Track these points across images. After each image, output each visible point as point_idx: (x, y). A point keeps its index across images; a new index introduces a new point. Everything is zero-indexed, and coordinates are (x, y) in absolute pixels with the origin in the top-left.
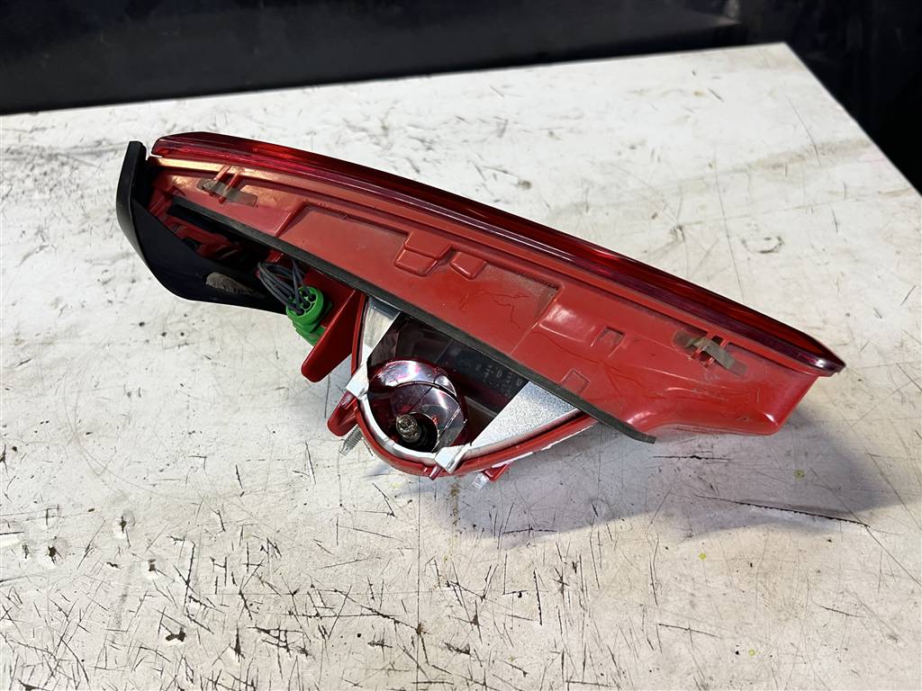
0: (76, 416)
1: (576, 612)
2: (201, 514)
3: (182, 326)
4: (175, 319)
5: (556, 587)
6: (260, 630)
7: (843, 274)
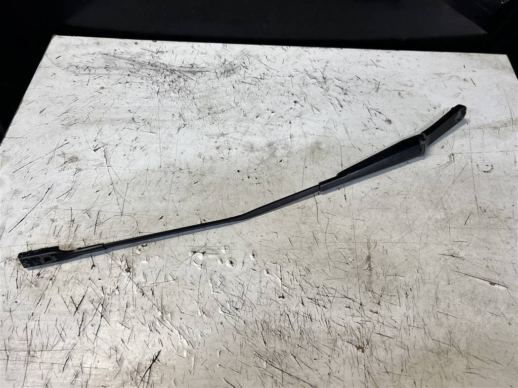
0: (224, 209)
1: (411, 305)
2: (280, 255)
3: (255, 174)
4: (251, 171)
5: (405, 295)
6: (309, 298)
7: (514, 187)
